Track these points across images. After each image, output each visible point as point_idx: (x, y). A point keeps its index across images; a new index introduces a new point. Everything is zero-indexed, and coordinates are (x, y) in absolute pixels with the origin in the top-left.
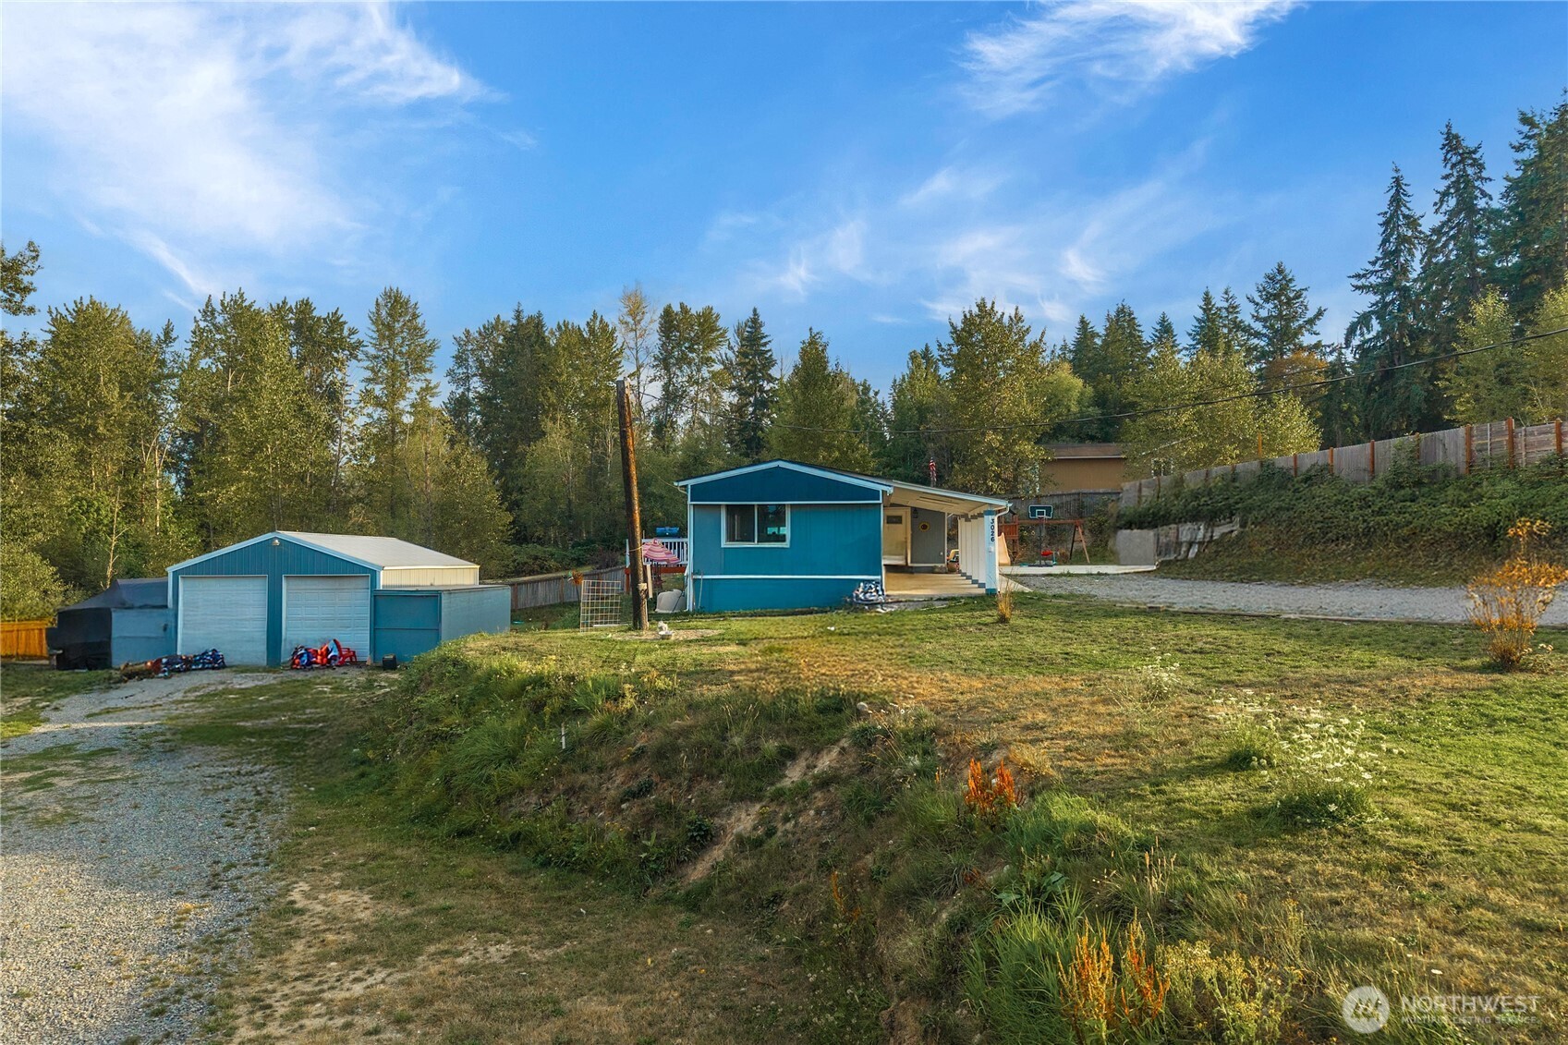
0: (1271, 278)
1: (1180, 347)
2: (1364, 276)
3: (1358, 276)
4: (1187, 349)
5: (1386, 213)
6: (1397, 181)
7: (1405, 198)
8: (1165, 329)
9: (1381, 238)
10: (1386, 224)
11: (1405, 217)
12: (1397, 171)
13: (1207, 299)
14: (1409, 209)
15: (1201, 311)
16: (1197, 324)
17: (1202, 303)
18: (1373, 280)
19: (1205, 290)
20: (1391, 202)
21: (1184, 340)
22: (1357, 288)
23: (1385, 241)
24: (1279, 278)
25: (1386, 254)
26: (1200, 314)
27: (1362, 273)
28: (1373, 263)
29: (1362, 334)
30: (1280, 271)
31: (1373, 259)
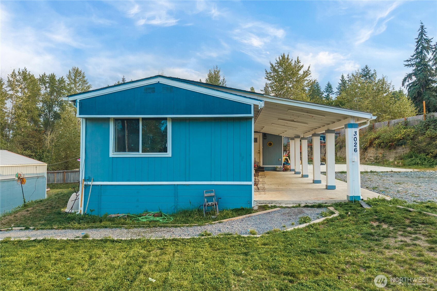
0: (364, 70)
1: (334, 92)
2: (410, 60)
3: (408, 61)
4: (336, 93)
5: (418, 38)
6: (422, 27)
7: (425, 33)
8: (329, 87)
9: (416, 47)
10: (418, 42)
11: (425, 39)
12: (422, 23)
13: (343, 77)
14: (427, 37)
15: (341, 81)
16: (339, 85)
17: (341, 79)
18: (412, 62)
19: (342, 74)
20: (420, 35)
21: (335, 90)
22: (406, 65)
23: (417, 48)
24: (366, 70)
25: (418, 53)
26: (340, 82)
27: (409, 59)
28: (413, 56)
29: (408, 81)
30: (366, 68)
31: (412, 55)
